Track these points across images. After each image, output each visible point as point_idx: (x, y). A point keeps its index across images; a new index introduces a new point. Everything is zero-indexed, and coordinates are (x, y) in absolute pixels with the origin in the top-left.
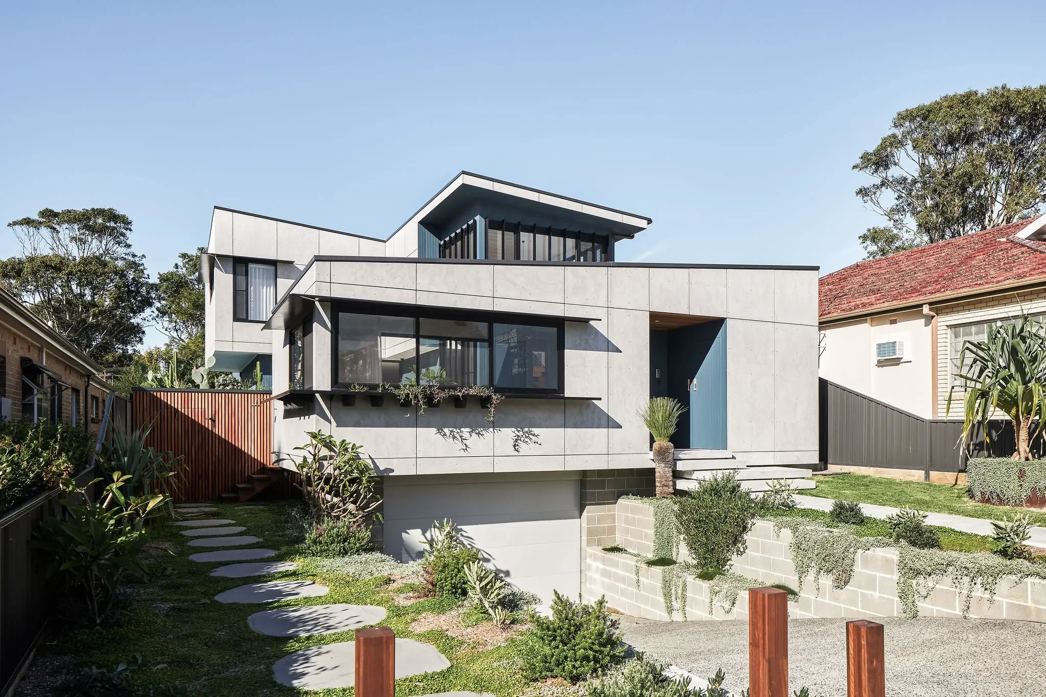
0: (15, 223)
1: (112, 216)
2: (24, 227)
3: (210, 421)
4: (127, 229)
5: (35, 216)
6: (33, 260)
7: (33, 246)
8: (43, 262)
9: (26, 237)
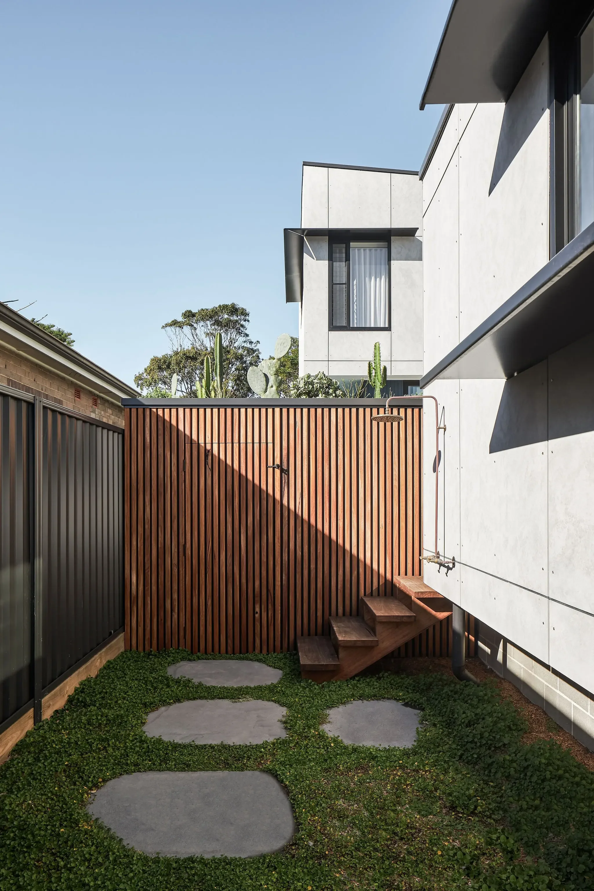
0: (167, 325)
1: (234, 310)
2: (173, 328)
3: (278, 472)
4: (245, 321)
5: (180, 319)
6: (178, 353)
7: (179, 343)
8: (185, 354)
9: (174, 336)
